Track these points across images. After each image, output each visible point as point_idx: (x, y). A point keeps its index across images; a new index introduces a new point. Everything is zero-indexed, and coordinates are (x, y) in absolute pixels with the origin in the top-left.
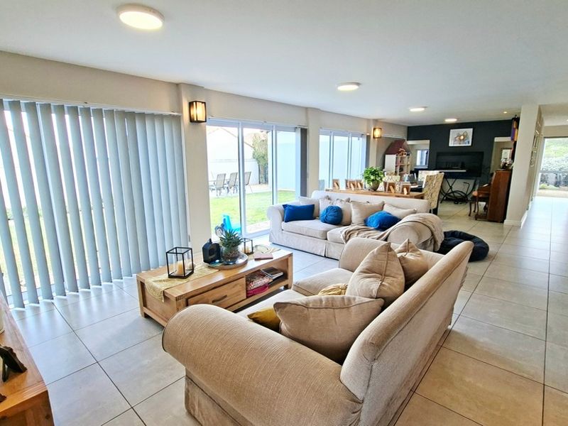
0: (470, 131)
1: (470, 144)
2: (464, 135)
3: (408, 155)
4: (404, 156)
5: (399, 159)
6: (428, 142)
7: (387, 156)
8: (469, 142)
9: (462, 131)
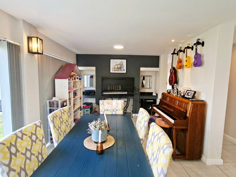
0: (124, 62)
1: (125, 72)
2: (120, 64)
3: (80, 79)
4: (77, 80)
5: (72, 84)
6: (94, 68)
7: (56, 80)
8: (124, 70)
9: (118, 61)
